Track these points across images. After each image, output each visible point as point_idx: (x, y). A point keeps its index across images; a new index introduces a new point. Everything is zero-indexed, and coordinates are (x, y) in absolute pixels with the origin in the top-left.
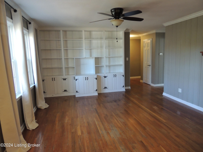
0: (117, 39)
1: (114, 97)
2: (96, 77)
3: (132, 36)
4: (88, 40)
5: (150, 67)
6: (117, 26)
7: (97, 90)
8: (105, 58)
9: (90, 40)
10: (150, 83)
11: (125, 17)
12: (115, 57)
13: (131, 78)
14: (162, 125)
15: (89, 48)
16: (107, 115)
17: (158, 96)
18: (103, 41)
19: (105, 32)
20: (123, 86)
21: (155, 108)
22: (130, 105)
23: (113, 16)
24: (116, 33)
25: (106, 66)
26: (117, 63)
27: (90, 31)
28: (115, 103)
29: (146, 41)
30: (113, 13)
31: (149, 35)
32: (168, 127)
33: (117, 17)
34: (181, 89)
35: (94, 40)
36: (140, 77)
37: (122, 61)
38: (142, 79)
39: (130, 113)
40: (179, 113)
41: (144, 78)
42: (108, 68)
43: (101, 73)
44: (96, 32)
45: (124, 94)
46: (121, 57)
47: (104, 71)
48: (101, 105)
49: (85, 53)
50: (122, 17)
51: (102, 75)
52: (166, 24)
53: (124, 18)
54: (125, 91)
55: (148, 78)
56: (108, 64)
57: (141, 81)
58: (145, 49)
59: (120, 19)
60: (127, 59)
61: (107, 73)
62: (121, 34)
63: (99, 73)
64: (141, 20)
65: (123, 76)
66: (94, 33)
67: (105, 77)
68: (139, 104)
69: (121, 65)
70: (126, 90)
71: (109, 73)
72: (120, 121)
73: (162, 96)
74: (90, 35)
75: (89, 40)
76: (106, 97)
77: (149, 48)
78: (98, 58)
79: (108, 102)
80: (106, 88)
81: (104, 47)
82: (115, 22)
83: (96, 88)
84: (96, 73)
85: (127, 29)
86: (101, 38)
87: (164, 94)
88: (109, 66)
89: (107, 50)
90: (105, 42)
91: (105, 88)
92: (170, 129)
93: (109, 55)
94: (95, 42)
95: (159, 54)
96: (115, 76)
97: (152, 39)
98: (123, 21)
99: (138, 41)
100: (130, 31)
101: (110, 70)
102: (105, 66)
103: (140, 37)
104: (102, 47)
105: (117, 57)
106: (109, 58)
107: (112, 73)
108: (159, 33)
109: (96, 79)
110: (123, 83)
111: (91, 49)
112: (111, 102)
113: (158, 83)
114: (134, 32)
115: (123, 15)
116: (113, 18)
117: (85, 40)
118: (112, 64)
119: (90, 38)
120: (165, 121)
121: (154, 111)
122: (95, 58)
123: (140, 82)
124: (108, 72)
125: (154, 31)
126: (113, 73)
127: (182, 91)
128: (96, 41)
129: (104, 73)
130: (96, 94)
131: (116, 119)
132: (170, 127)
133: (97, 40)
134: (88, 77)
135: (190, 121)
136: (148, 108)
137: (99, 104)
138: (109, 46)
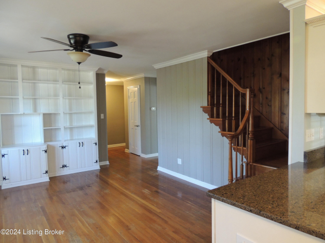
0: (79, 83)
1: (80, 182)
2: (45, 148)
3: (109, 80)
4: (29, 83)
5: (139, 128)
6: (79, 63)
7: (47, 172)
8: (62, 115)
9: (34, 83)
10: (139, 153)
11: (93, 50)
12: (81, 113)
13: (109, 146)
14: (155, 218)
15: (31, 97)
16: (63, 216)
17: (151, 173)
18: (58, 85)
19: (63, 71)
20: (97, 161)
21: (146, 191)
22: (107, 191)
23: (71, 46)
24: (78, 72)
25: (65, 128)
26: (84, 124)
27: (34, 68)
28: (81, 193)
29: (132, 89)
30: (72, 41)
31: (135, 80)
32: (163, 219)
33: (79, 48)
34: (180, 160)
35: (41, 83)
36: (124, 144)
37: (92, 120)
38: (127, 147)
39: (107, 206)
40: (180, 195)
41: (131, 146)
42: (68, 131)
43: (56, 141)
44: (46, 70)
45: (98, 173)
46: (91, 113)
47: (62, 137)
48: (55, 198)
49: (23, 106)
50: (86, 48)
51: (57, 144)
52: (157, 66)
53: (90, 51)
54: (100, 170)
55: (136, 145)
56: (68, 125)
57: (126, 151)
58: (131, 100)
59: (84, 51)
60: (102, 116)
61: (67, 140)
62: (90, 76)
63: (51, 141)
64: (118, 56)
65: (96, 144)
66: (40, 71)
67: (63, 147)
68: (121, 188)
69: (91, 126)
70: (101, 166)
71: (71, 140)
72: (87, 222)
73: (157, 171)
74: (34, 73)
75: (31, 83)
76: (64, 182)
77: (137, 99)
78: (50, 114)
79: (68, 192)
80: (66, 166)
81: (61, 95)
82: (75, 56)
83: (45, 169)
84: (45, 141)
85: (100, 69)
86: (55, 81)
87: (160, 169)
88: (71, 129)
89: (67, 101)
90: (62, 88)
91: (64, 166)
92: (166, 222)
93: (70, 109)
94: (43, 88)
95: (150, 109)
96: (81, 144)
97: (140, 86)
98: (90, 55)
99: (120, 88)
100: (105, 72)
101: (72, 135)
102: (62, 129)
103: (122, 82)
104: (56, 95)
105: (84, 113)
106: (71, 114)
107: (75, 139)
108: (149, 78)
109: (46, 151)
110: (96, 156)
111: (35, 98)
112: (74, 191)
113: (151, 153)
114: (113, 74)
115: (89, 47)
116: (72, 49)
117: (23, 82)
118: (75, 124)
119: (33, 78)
120: (159, 211)
121: (144, 197)
122: (44, 114)
123: (124, 152)
124: (69, 138)
125: (142, 75)
126: (78, 139)
127: (183, 162)
128: (47, 85)
129: (61, 141)
130: (46, 179)
131: (80, 220)
132: (166, 219)
133: (48, 83)
134: (28, 148)
135: (192, 205)
136: (135, 194)
137: (51, 198)
138: (70, 95)
